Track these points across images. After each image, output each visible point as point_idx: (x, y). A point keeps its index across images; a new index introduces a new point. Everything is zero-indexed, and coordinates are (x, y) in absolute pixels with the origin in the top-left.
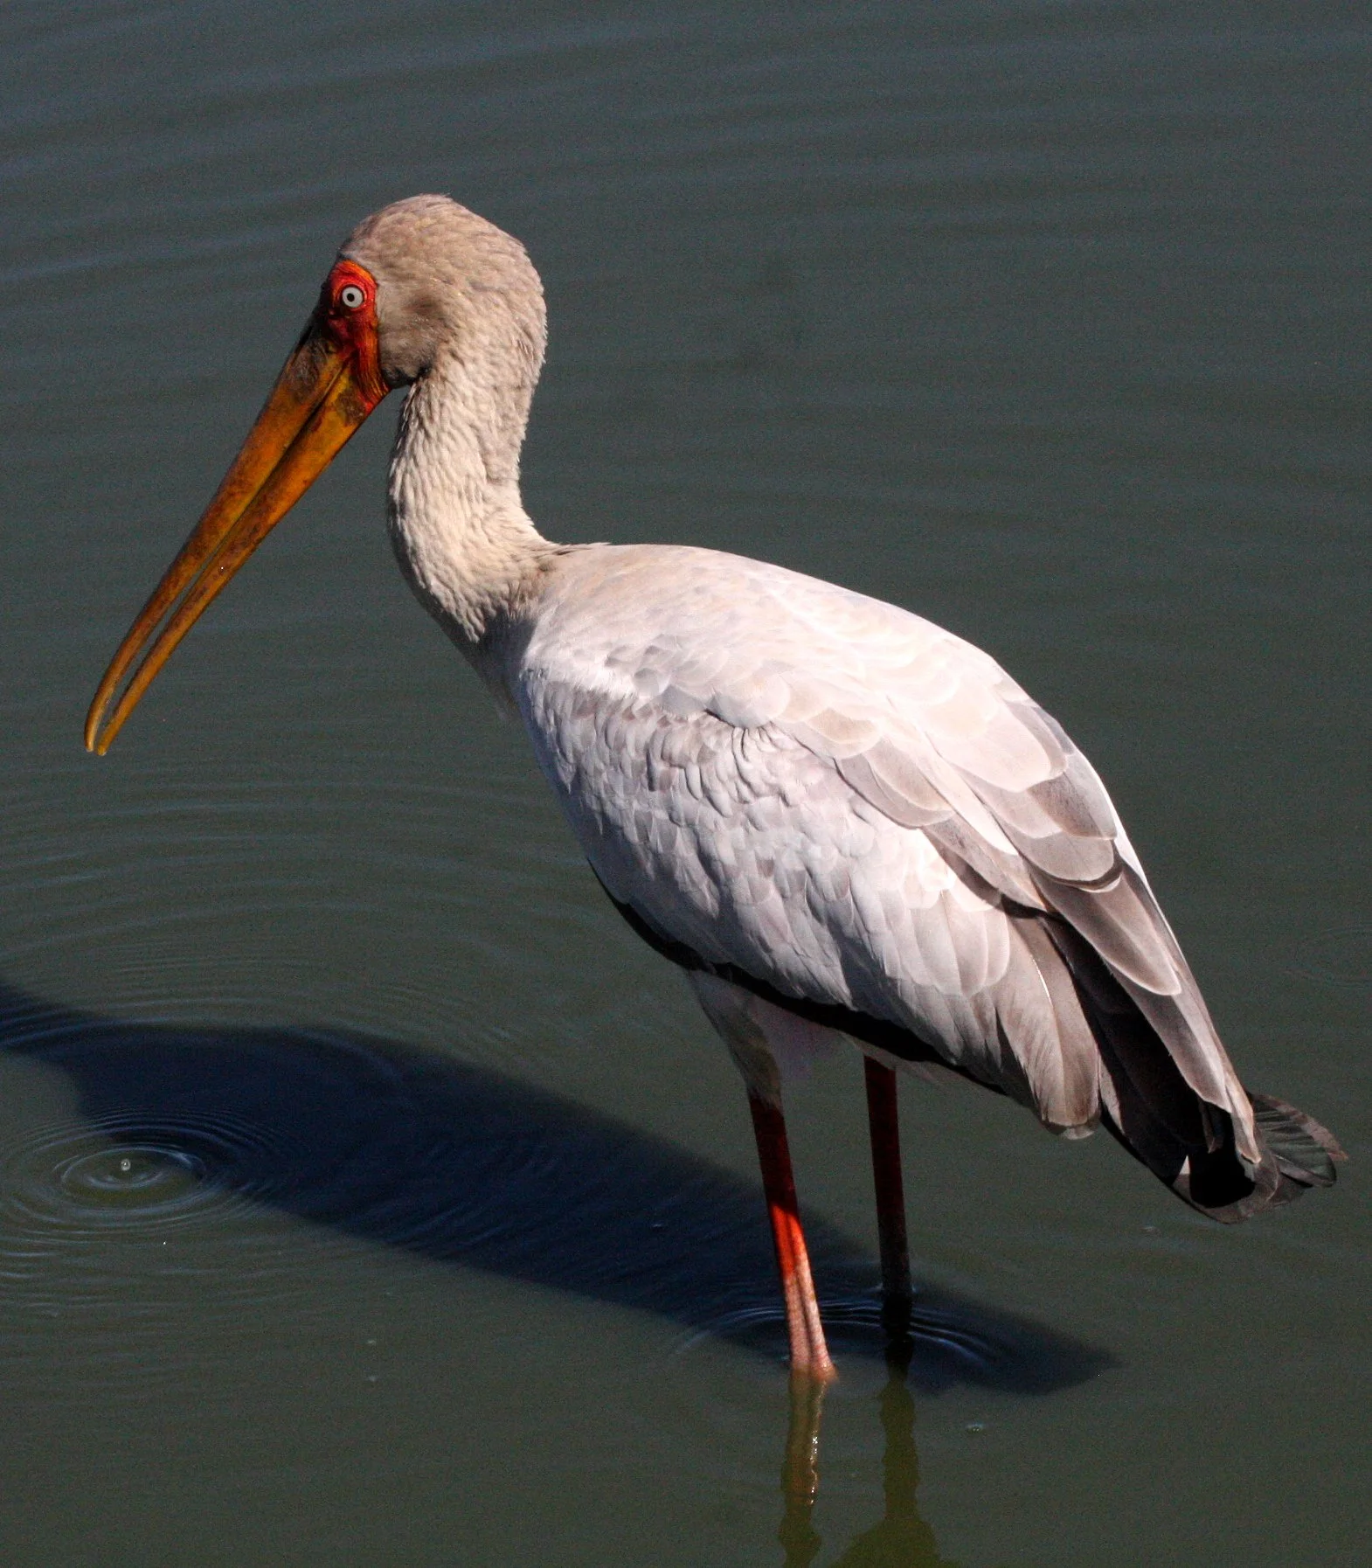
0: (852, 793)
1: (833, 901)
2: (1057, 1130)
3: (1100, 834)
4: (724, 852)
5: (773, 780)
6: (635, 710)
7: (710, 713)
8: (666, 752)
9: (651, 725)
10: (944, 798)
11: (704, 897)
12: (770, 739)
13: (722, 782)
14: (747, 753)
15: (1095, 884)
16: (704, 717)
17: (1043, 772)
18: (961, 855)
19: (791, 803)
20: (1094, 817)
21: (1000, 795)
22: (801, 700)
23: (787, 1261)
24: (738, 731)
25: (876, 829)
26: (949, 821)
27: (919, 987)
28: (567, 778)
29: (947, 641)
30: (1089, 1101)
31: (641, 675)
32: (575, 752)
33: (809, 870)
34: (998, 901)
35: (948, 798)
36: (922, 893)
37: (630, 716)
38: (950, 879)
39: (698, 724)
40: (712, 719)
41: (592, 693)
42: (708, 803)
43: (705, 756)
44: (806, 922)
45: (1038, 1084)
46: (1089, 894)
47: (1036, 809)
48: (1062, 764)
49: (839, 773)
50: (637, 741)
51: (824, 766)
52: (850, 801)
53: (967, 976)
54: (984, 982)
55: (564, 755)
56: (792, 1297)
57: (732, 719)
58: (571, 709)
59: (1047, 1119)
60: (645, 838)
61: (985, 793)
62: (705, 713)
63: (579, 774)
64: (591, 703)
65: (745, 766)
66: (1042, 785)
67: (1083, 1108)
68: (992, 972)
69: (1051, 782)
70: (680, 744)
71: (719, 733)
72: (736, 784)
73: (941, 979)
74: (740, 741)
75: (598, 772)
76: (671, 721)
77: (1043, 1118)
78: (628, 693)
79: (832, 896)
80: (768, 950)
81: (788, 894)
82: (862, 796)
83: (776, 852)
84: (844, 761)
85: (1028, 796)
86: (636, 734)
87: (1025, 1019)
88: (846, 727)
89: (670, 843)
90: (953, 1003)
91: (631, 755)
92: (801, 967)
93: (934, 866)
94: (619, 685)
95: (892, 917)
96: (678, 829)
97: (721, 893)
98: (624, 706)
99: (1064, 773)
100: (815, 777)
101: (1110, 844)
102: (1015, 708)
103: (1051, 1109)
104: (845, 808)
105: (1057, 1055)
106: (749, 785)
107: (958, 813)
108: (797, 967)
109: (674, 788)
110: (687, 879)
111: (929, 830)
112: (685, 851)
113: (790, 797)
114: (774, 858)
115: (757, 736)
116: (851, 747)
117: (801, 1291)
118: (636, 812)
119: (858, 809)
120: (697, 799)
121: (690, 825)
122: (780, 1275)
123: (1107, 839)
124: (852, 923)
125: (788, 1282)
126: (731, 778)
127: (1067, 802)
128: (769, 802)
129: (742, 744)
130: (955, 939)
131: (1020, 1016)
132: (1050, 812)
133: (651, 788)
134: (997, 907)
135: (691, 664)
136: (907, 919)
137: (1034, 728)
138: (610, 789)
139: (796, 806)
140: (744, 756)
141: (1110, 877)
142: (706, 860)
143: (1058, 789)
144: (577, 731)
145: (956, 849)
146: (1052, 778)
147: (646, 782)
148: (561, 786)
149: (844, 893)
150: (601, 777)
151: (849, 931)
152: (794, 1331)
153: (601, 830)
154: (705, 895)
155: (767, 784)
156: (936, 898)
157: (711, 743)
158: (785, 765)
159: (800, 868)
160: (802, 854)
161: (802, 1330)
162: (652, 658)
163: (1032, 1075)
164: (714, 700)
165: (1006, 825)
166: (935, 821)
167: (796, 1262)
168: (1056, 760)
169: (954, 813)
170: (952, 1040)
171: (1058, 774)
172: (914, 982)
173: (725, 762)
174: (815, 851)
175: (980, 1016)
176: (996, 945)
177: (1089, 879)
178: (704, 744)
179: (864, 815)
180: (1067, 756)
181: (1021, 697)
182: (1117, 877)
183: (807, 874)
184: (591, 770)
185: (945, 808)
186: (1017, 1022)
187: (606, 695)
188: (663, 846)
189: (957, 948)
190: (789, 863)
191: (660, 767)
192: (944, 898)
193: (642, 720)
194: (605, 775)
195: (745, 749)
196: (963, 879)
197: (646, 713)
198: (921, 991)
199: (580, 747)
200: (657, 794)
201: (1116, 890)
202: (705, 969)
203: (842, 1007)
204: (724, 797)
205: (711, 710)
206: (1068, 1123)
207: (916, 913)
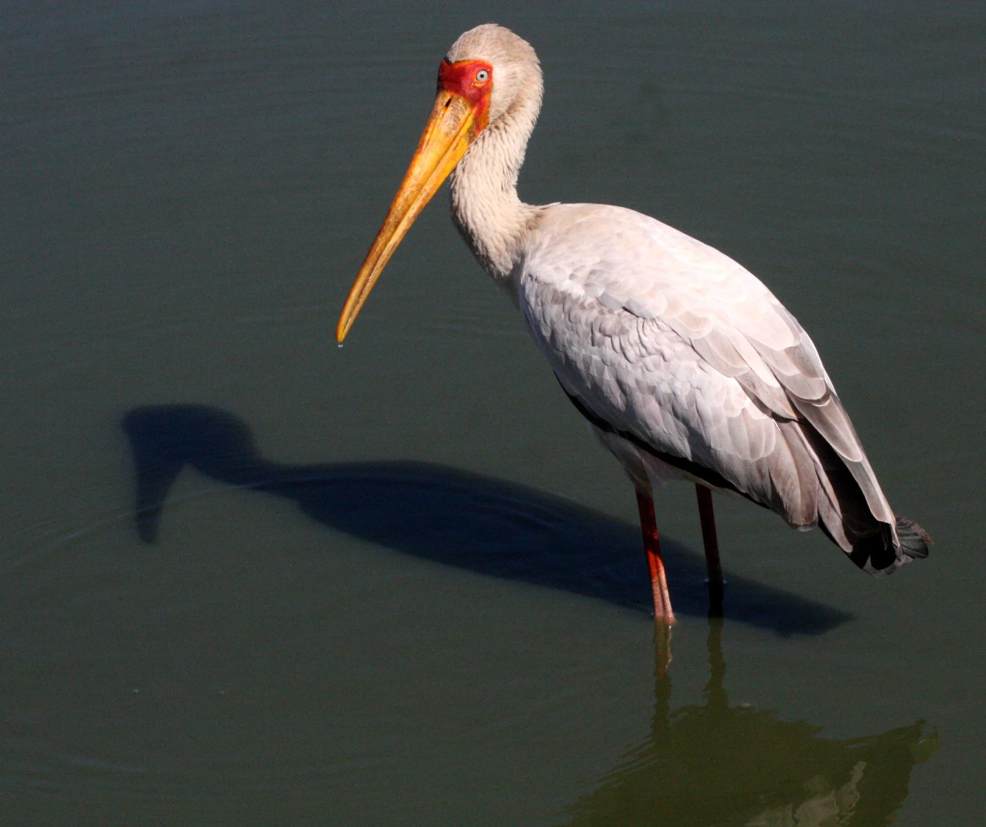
0: (699, 357)
1: (686, 410)
2: (796, 526)
3: (818, 377)
4: (630, 382)
5: (658, 347)
6: (586, 304)
7: (625, 309)
8: (602, 329)
9: (595, 313)
10: (743, 359)
11: (618, 401)
12: (657, 325)
13: (632, 345)
14: (645, 332)
15: (818, 401)
16: (622, 312)
17: (790, 342)
18: (754, 392)
19: (667, 359)
20: (815, 368)
21: (771, 352)
22: (673, 305)
23: (654, 570)
24: (641, 320)
25: (710, 375)
26: (747, 373)
27: (729, 455)
28: (547, 333)
29: (740, 269)
30: (813, 513)
31: (587, 285)
32: (552, 321)
33: (674, 394)
34: (770, 414)
35: (746, 359)
36: (732, 409)
37: (582, 307)
38: (748, 402)
39: (619, 315)
40: (626, 313)
41: (563, 293)
42: (622, 355)
43: (623, 331)
44: (670, 418)
45: (788, 505)
46: (817, 408)
47: (788, 361)
48: (799, 338)
49: (693, 347)
50: (587, 319)
51: (686, 343)
52: (698, 361)
53: (753, 450)
54: (762, 454)
55: (545, 321)
56: (656, 589)
57: (638, 314)
58: (551, 299)
59: (791, 522)
60: (588, 368)
61: (761, 350)
62: (622, 310)
63: (553, 333)
64: (562, 298)
65: (644, 339)
66: (791, 348)
67: (809, 516)
68: (767, 449)
69: (795, 348)
70: (610, 323)
71: (630, 320)
72: (639, 348)
73: (740, 453)
74: (642, 325)
75: (564, 333)
76: (606, 312)
77: (790, 521)
78: (582, 295)
79: (686, 406)
80: (649, 429)
81: (663, 403)
82: (704, 359)
83: (658, 383)
84: (695, 340)
85: (784, 354)
86: (585, 317)
87: (783, 474)
88: (697, 322)
89: (601, 373)
90: (745, 463)
91: (583, 328)
92: (666, 439)
93: (740, 395)
94: (576, 290)
95: (717, 419)
96: (606, 367)
97: (627, 399)
98: (580, 301)
99: (800, 343)
100: (680, 347)
101: (823, 381)
102: (775, 307)
103: (794, 516)
104: (694, 364)
105: (798, 491)
106: (645, 347)
107: (751, 369)
108: (665, 438)
109: (605, 346)
110: (609, 391)
111: (737, 378)
112: (608, 377)
113: (667, 356)
114: (656, 386)
115: (651, 324)
116: (698, 333)
117: (660, 585)
118: (584, 355)
119: (702, 365)
120: (617, 352)
121: (612, 365)
122: (650, 577)
123: (822, 379)
124: (695, 421)
125: (654, 581)
126: (636, 344)
127: (803, 359)
128: (657, 358)
129: (643, 326)
130: (748, 432)
131: (780, 472)
132: (795, 363)
133: (593, 345)
134: (770, 417)
135: (615, 283)
136: (724, 421)
137: (785, 319)
138: (570, 343)
139: (670, 361)
140: (644, 333)
141: (825, 398)
142: (620, 383)
143: (798, 351)
144: (554, 311)
145: (751, 389)
146: (795, 345)
147: (590, 341)
148: (543, 338)
149: (692, 406)
150: (565, 335)
151: (693, 424)
152: (656, 604)
153: (564, 361)
154: (618, 399)
155: (654, 348)
156: (740, 411)
157: (627, 326)
158: (664, 340)
159: (669, 391)
160: (671, 384)
161: (661, 604)
162: (594, 277)
163: (785, 500)
164: (628, 303)
165: (775, 369)
166: (741, 373)
167: (658, 572)
168: (796, 337)
169: (749, 368)
170: (743, 480)
171: (798, 344)
172: (726, 452)
173: (633, 336)
174: (678, 384)
175: (760, 471)
176: (769, 436)
177: (815, 398)
178: (622, 325)
179: (705, 369)
180: (801, 335)
181: (777, 302)
182: (828, 399)
183: (673, 395)
184: (560, 332)
185: (746, 366)
186: (778, 474)
187: (570, 295)
188: (597, 373)
189: (749, 436)
190: (664, 388)
191: (598, 335)
192: (744, 411)
193: (589, 310)
194: (568, 335)
195: (644, 329)
196: (753, 401)
197: (592, 307)
198: (730, 457)
199: (555, 319)
200: (596, 348)
201: (829, 405)
202: (614, 432)
203: (686, 459)
204: (631, 354)
205: (627, 307)
206: (802, 524)
207: (730, 420)
